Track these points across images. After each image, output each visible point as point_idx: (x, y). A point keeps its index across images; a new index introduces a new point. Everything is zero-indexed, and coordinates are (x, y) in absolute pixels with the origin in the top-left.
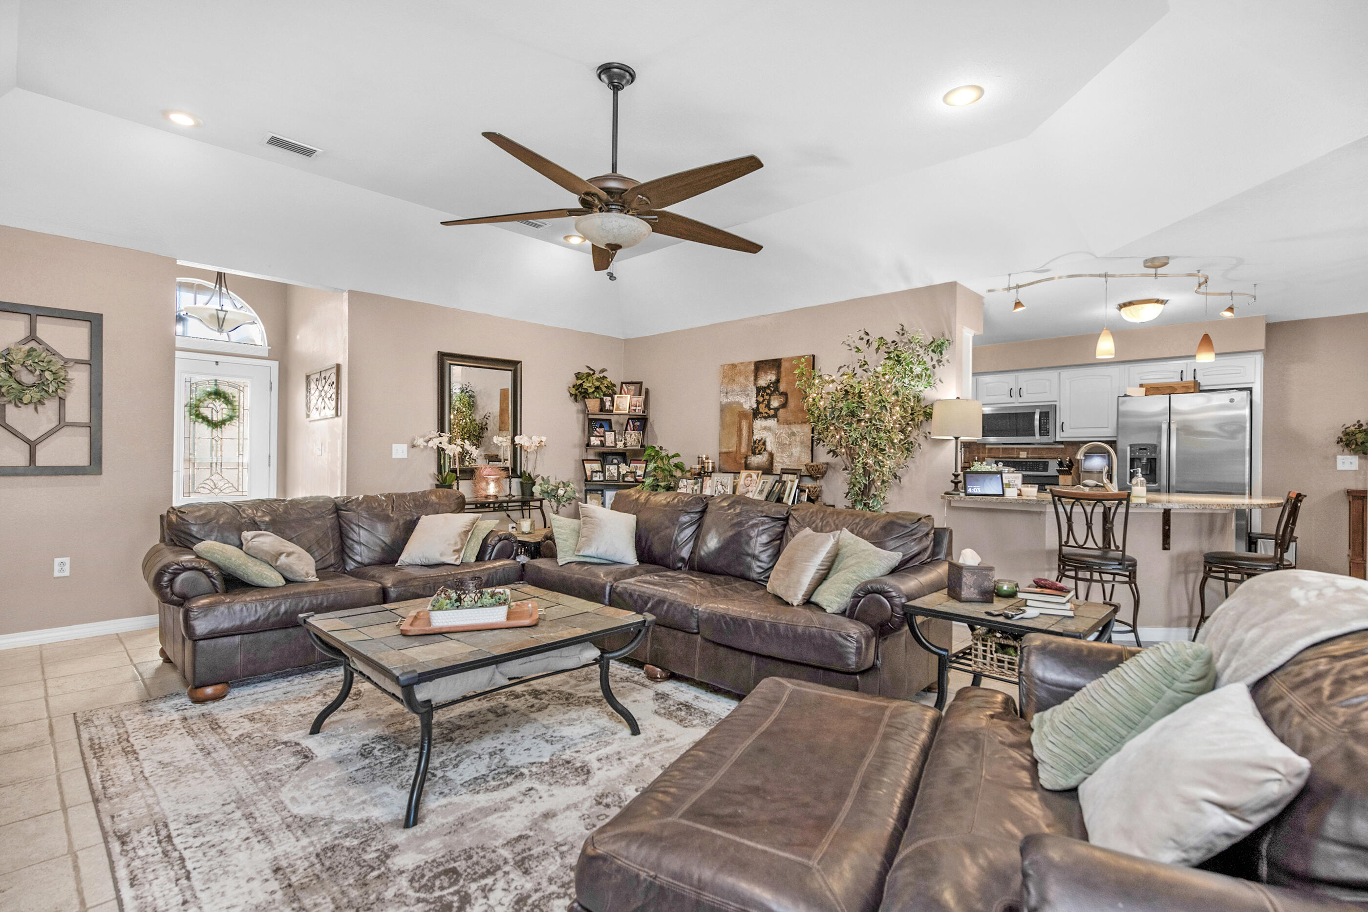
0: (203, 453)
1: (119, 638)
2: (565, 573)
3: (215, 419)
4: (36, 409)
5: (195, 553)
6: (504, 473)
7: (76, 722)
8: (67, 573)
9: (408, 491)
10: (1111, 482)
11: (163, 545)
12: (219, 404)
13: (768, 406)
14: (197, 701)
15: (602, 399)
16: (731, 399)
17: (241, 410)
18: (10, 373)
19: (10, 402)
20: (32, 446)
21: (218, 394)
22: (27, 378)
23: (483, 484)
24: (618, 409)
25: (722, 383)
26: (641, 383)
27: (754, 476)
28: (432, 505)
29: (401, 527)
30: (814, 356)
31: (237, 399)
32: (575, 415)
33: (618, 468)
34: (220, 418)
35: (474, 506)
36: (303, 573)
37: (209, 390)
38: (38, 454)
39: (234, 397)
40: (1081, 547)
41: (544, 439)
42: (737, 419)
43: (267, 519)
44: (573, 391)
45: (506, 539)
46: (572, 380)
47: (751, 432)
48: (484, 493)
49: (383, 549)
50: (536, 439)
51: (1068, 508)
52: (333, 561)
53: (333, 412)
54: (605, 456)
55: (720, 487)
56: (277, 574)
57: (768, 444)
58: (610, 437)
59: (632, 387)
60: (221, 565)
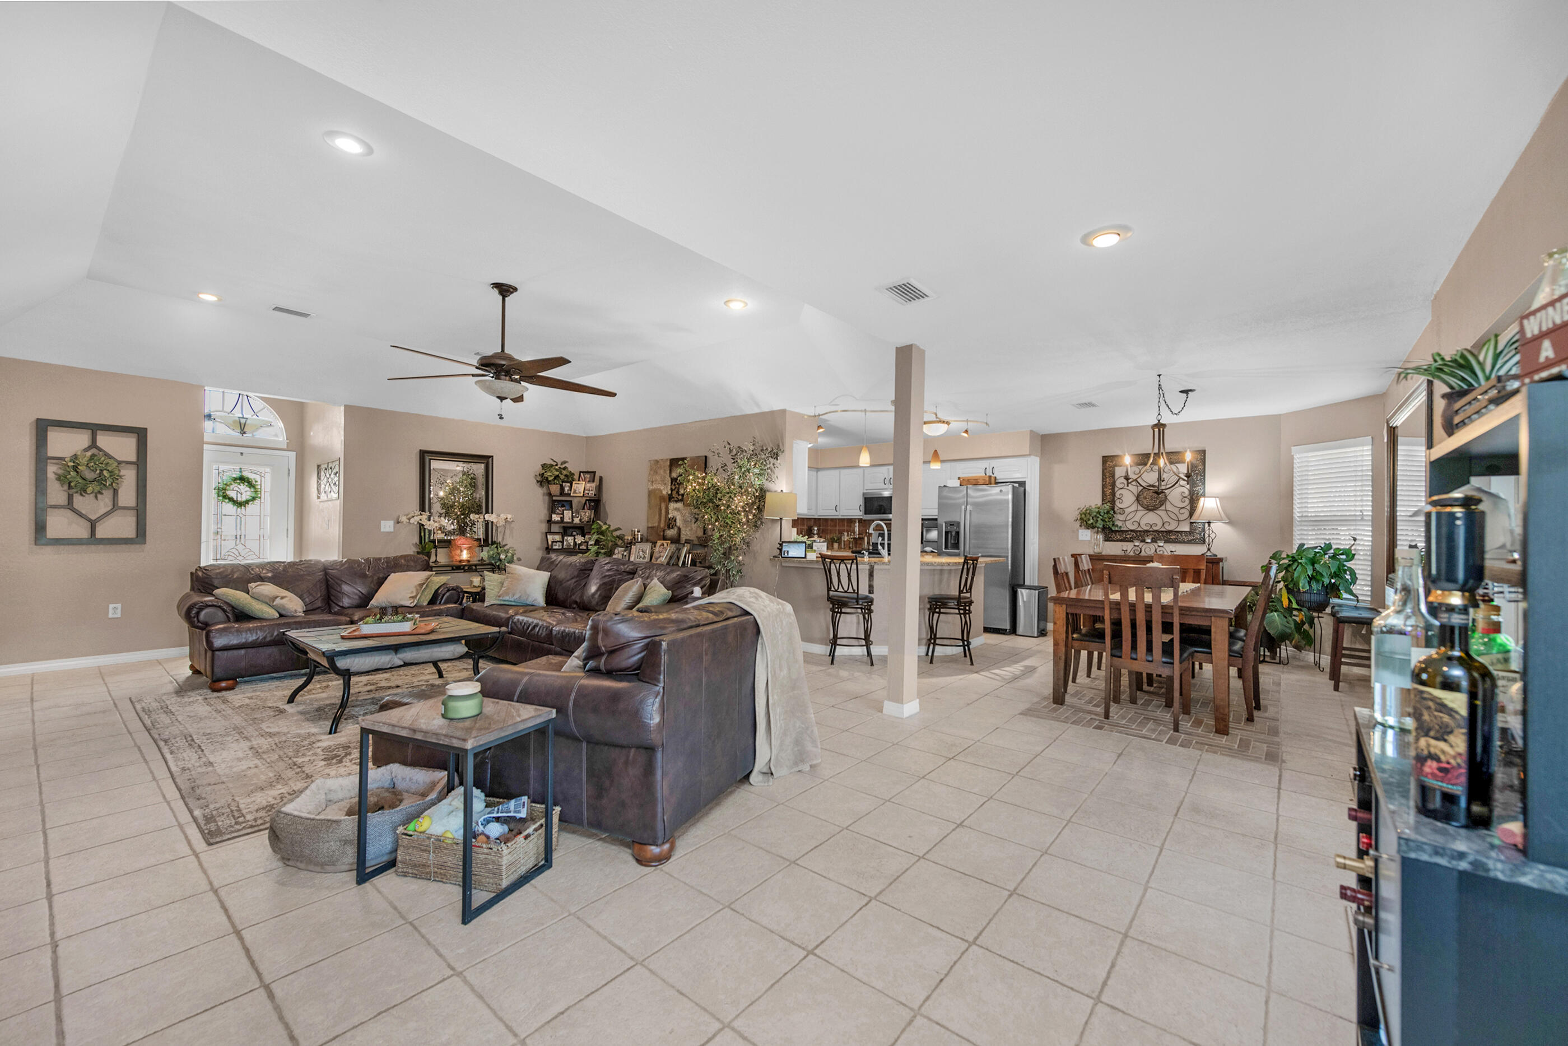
0: (229, 527)
1: (159, 662)
2: (488, 611)
3: (239, 499)
4: (96, 497)
5: (214, 596)
6: (476, 543)
7: (131, 702)
8: (119, 615)
9: (383, 556)
10: (884, 548)
11: (192, 593)
12: (243, 488)
13: (678, 492)
14: (214, 690)
15: (561, 486)
16: (655, 486)
17: (263, 492)
18: (77, 472)
19: (77, 492)
20: (93, 525)
21: (242, 479)
22: (90, 475)
23: (458, 552)
24: (575, 492)
25: (650, 474)
26: (594, 473)
27: (665, 545)
28: (401, 566)
29: (375, 582)
30: (706, 457)
31: (259, 483)
32: (541, 497)
33: (575, 539)
34: (244, 499)
35: (450, 568)
36: (293, 610)
37: (235, 476)
38: (97, 529)
39: (256, 481)
40: (846, 592)
41: (509, 516)
42: (658, 502)
43: (270, 575)
44: (539, 478)
45: (453, 589)
46: (538, 469)
47: (667, 512)
48: (458, 558)
49: (360, 597)
50: (503, 516)
51: (838, 565)
52: (320, 605)
53: (337, 495)
54: (567, 530)
55: (641, 553)
56: (273, 611)
57: (678, 521)
58: (568, 515)
59: (588, 476)
60: (233, 604)
